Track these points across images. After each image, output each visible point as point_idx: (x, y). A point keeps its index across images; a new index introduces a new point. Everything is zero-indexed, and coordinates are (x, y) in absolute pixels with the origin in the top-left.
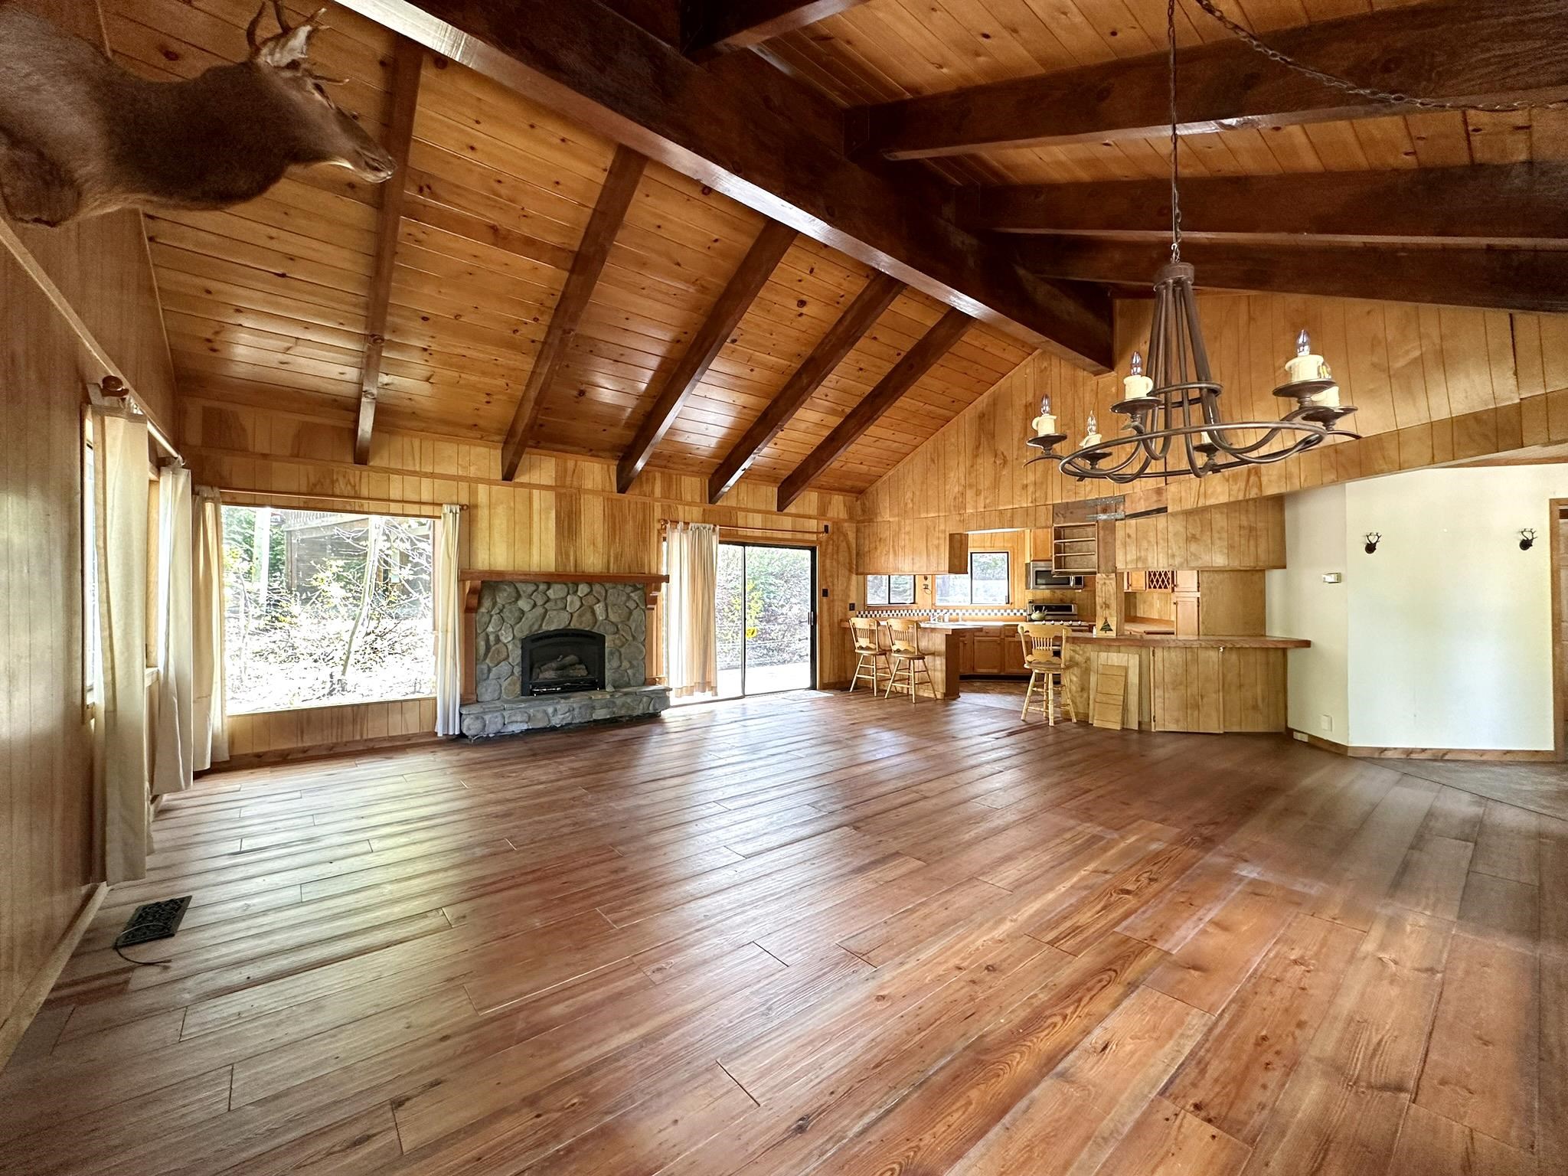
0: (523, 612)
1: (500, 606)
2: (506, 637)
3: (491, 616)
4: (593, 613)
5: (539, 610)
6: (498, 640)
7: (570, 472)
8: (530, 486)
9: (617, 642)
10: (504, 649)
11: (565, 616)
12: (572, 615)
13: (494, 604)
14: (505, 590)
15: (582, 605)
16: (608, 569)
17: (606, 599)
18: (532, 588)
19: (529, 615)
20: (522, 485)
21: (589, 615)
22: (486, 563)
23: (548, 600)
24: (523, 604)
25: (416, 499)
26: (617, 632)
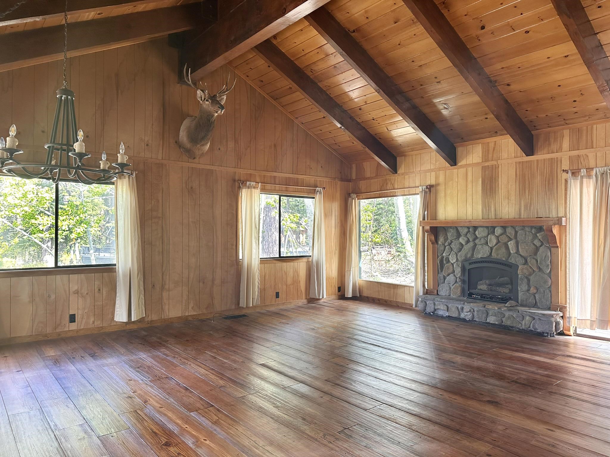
0: (462, 245)
1: (449, 241)
2: (453, 260)
3: (445, 247)
4: (507, 248)
5: (471, 244)
6: (448, 261)
7: (491, 149)
8: (467, 166)
9: (525, 271)
10: (451, 267)
11: (487, 249)
12: (492, 248)
13: (446, 239)
14: (450, 232)
15: (498, 242)
16: (520, 215)
17: (516, 237)
18: (466, 230)
19: (466, 247)
20: (462, 167)
21: (503, 250)
22: (444, 216)
23: (476, 238)
24: (462, 240)
25: (414, 185)
26: (526, 263)
